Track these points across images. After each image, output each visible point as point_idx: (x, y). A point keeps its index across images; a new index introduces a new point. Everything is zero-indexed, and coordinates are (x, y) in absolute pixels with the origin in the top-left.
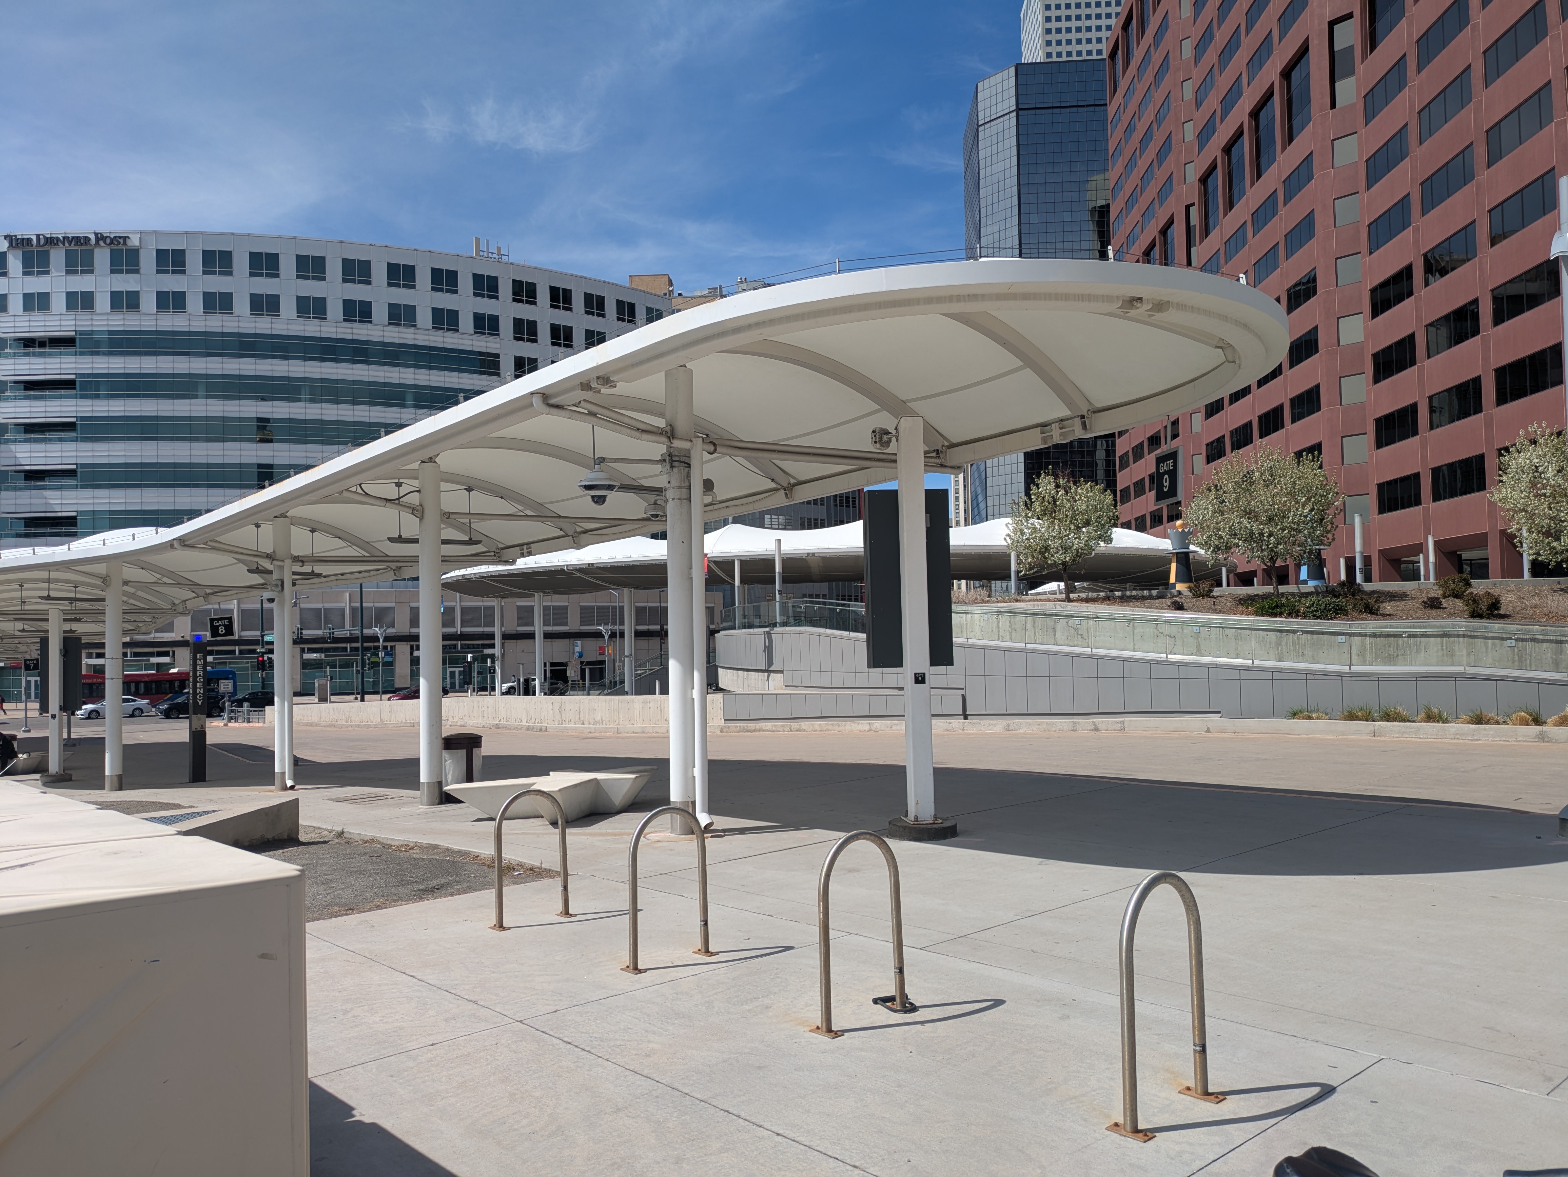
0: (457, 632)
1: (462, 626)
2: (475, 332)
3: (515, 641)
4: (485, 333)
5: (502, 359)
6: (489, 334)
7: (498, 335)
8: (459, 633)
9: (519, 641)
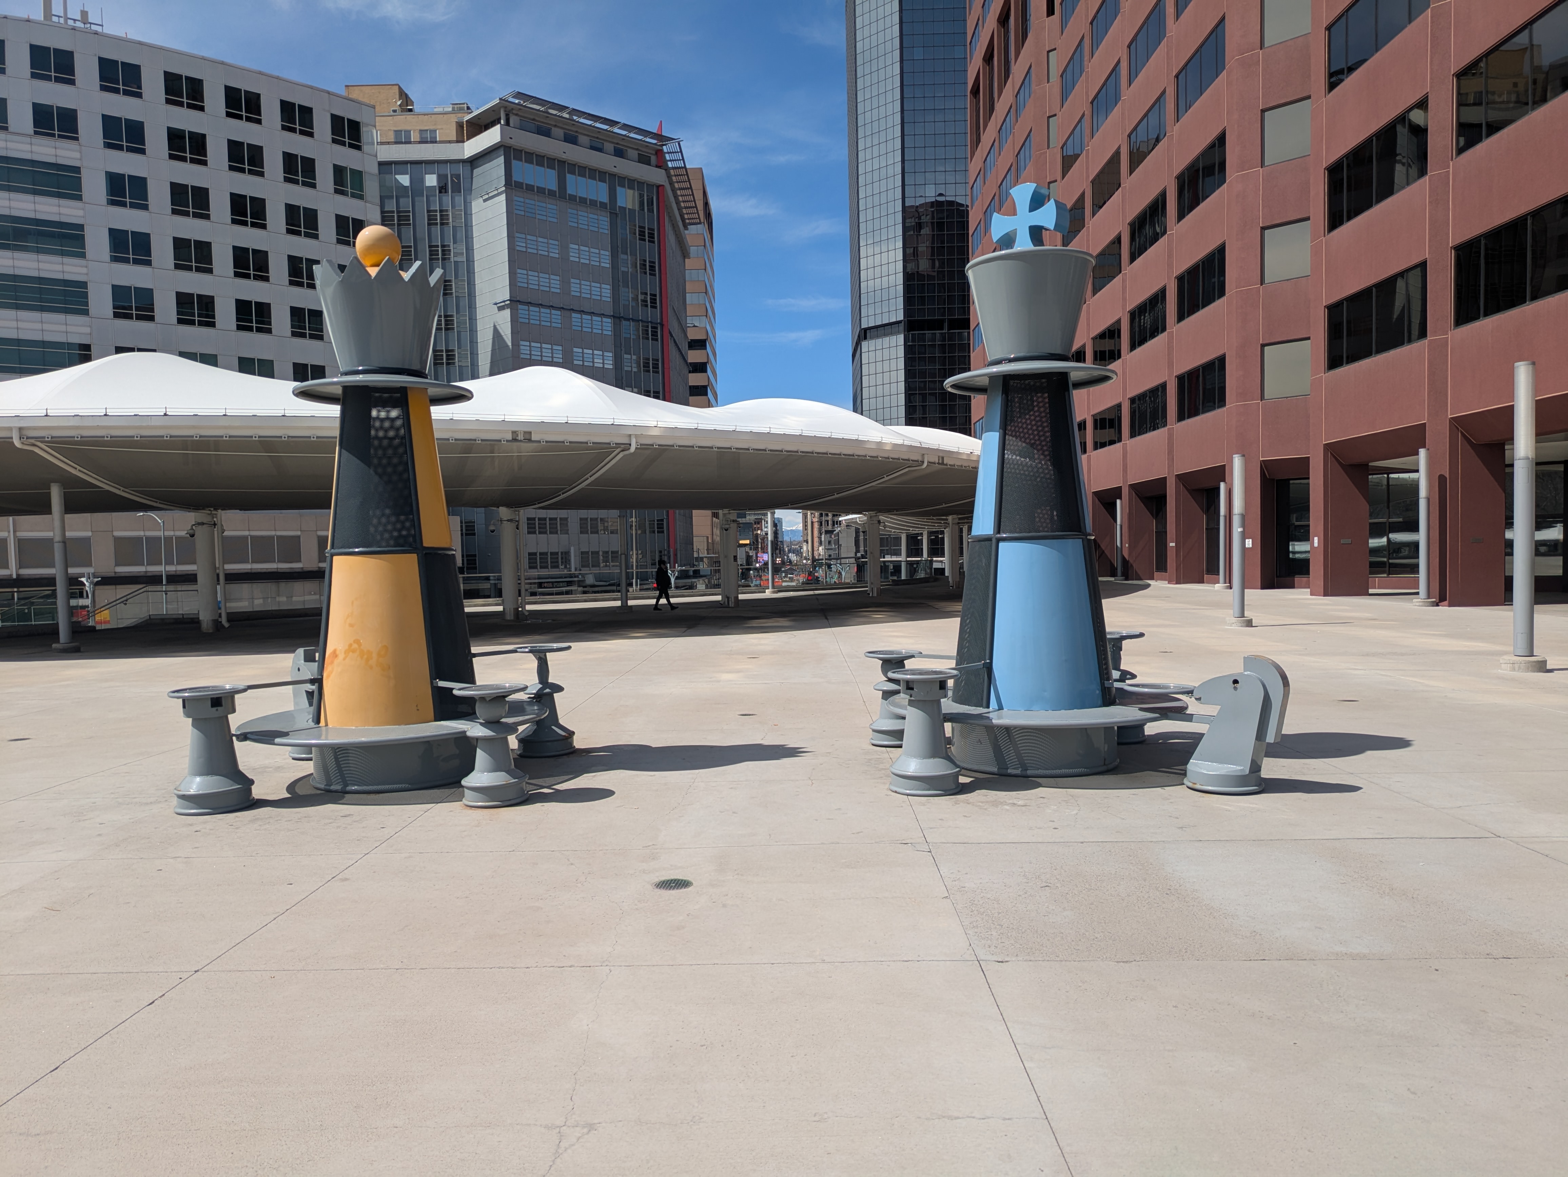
0: (11, 575)
1: (21, 565)
2: (36, 133)
3: (113, 587)
4: (53, 135)
5: (85, 176)
6: (60, 136)
7: (77, 139)
8: (14, 576)
9: (118, 587)
